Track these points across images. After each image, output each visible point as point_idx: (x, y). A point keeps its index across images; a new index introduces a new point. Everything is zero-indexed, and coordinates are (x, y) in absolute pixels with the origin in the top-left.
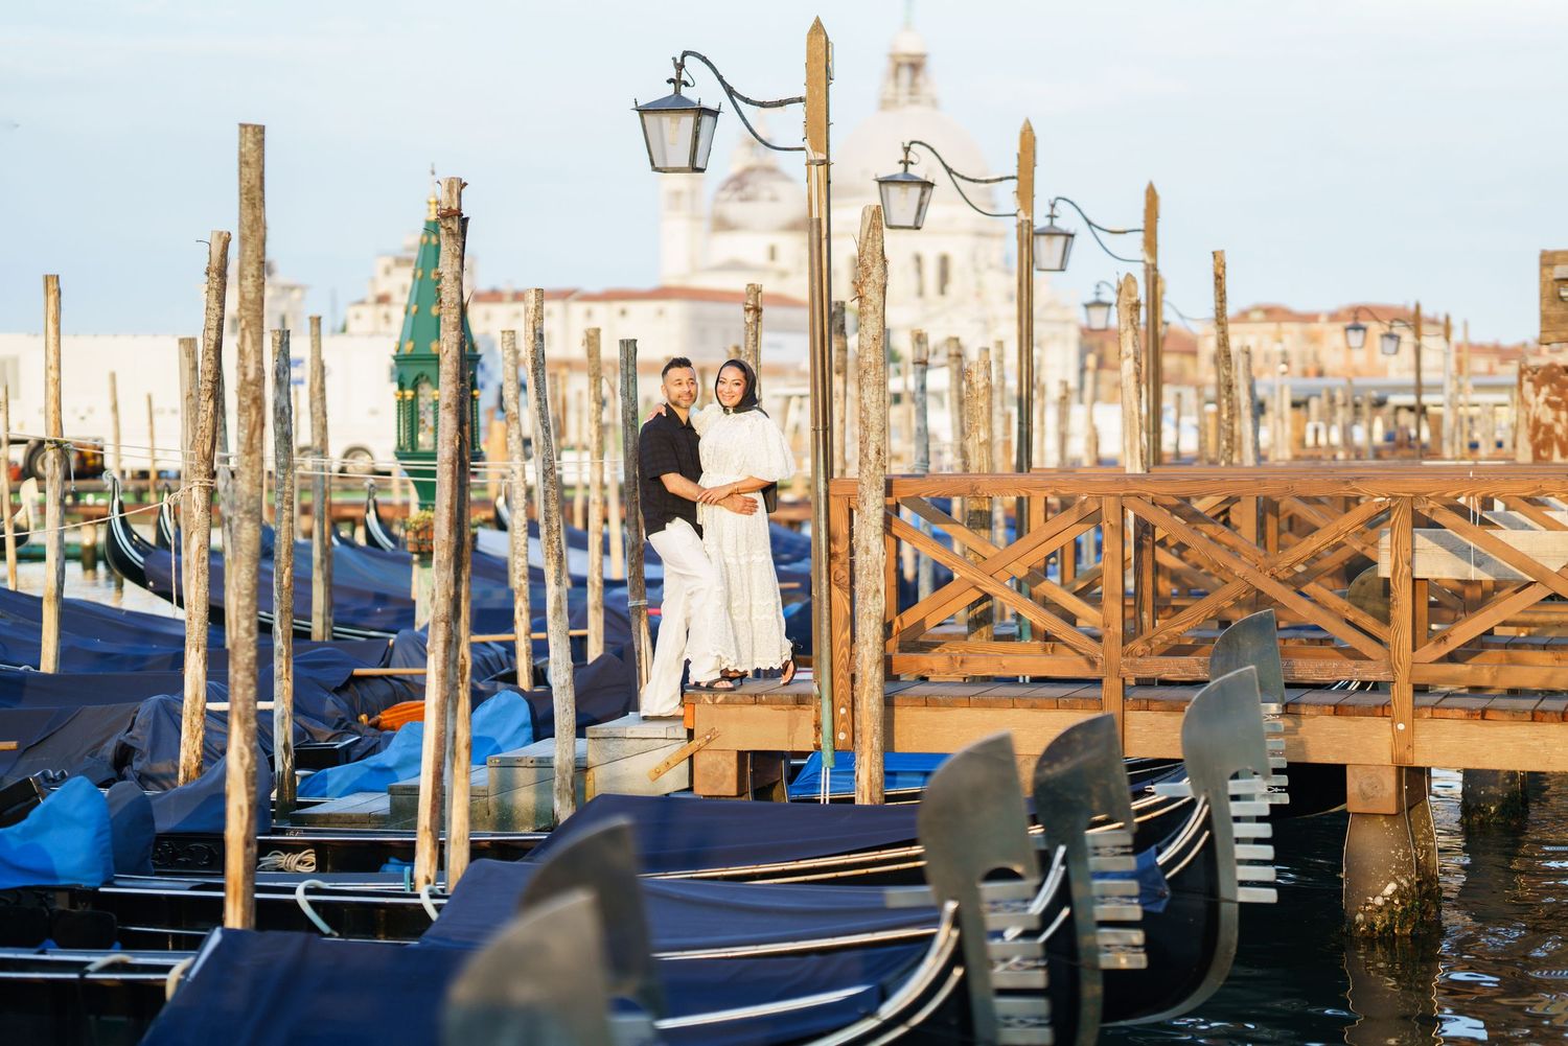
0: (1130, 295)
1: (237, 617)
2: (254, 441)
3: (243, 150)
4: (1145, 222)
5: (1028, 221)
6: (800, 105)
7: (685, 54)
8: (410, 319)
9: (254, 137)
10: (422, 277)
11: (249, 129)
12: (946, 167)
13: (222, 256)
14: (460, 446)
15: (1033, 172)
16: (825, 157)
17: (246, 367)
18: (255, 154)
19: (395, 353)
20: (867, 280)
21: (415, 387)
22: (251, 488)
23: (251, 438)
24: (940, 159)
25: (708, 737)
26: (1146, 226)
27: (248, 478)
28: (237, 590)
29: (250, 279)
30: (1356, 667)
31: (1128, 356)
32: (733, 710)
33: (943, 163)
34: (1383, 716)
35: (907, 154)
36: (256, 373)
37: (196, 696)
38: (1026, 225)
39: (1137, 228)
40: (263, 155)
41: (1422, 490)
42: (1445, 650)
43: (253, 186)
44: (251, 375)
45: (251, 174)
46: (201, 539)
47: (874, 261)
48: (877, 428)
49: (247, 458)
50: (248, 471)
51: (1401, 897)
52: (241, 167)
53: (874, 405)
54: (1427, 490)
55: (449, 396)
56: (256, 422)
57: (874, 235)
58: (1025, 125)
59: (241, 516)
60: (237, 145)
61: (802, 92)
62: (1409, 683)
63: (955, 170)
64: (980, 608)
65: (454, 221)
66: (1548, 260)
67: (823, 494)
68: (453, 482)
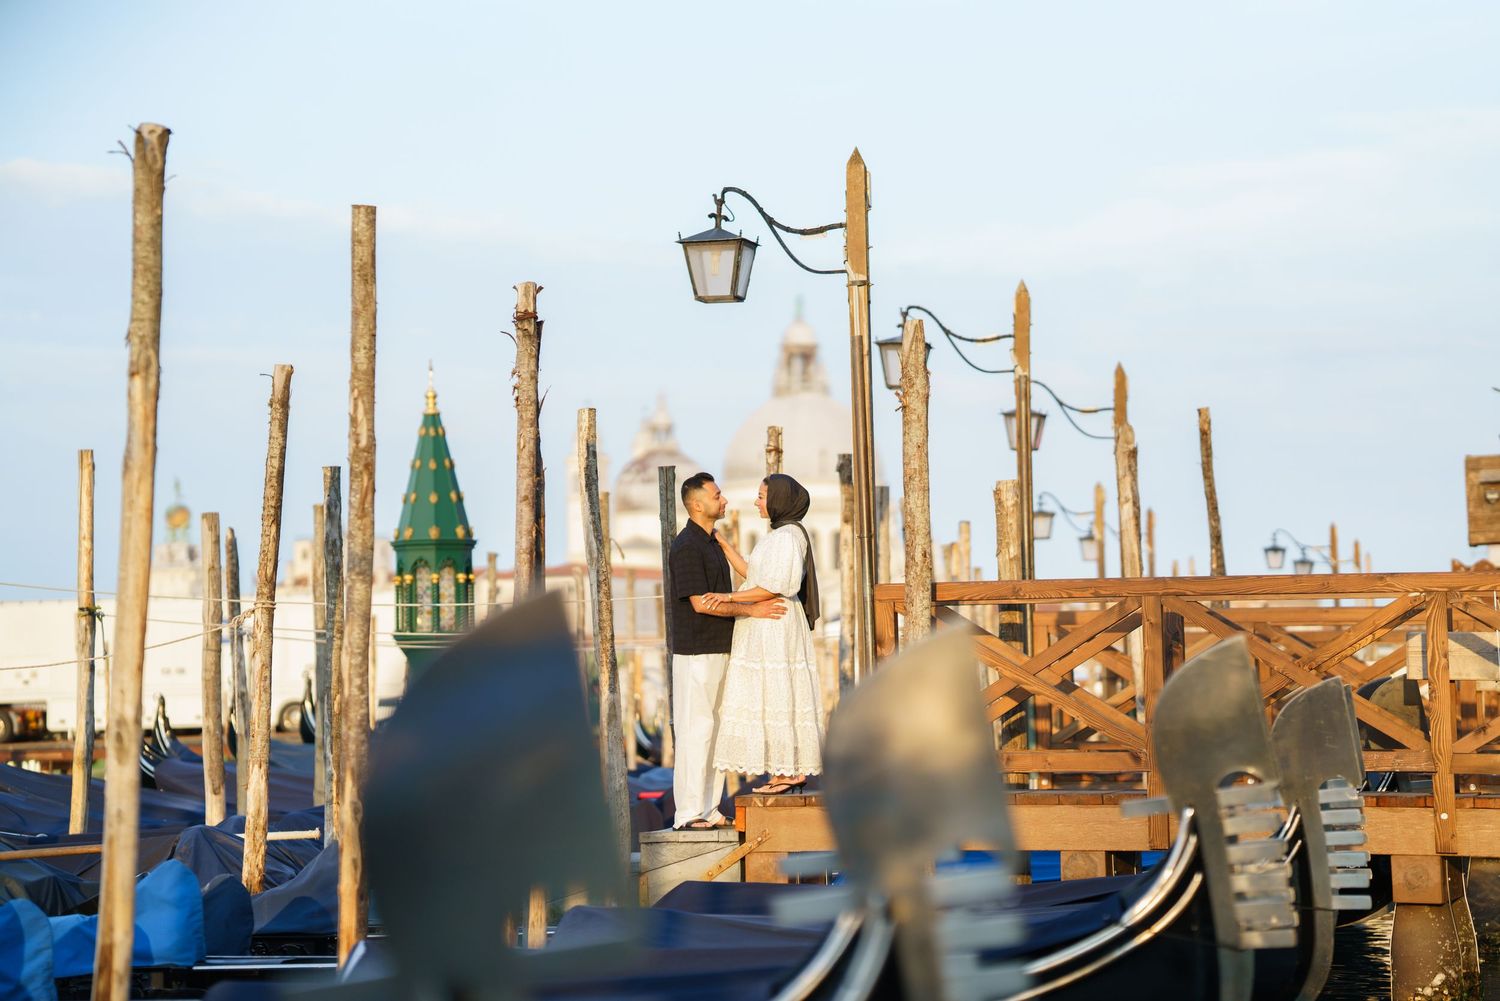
0: (1128, 443)
1: (350, 675)
2: (366, 506)
3: (356, 230)
4: (1116, 400)
5: (1026, 376)
6: (841, 231)
7: (726, 190)
8: (409, 507)
9: (366, 217)
10: (421, 467)
11: (362, 210)
12: (944, 329)
13: (284, 388)
14: (536, 537)
15: (1028, 330)
16: (865, 278)
17: (358, 435)
18: (367, 234)
19: (393, 539)
20: (911, 391)
21: (414, 572)
22: (363, 551)
23: (363, 502)
24: (938, 322)
25: (759, 839)
26: (1116, 405)
27: (360, 541)
28: (349, 649)
29: (363, 351)
30: (1397, 758)
31: (1127, 501)
32: (783, 812)
33: (940, 325)
34: (1426, 807)
35: (905, 318)
36: (368, 441)
37: (259, 811)
38: (1023, 380)
39: (1107, 406)
40: (375, 234)
41: (1455, 585)
42: (1483, 740)
43: (365, 264)
44: (363, 442)
45: (363, 252)
46: (264, 658)
47: (917, 372)
48: (922, 531)
49: (359, 522)
50: (360, 534)
51: (1450, 988)
52: (353, 245)
53: (920, 509)
54: (1461, 584)
55: (525, 490)
56: (367, 487)
57: (917, 347)
58: (1019, 288)
59: (354, 577)
60: (350, 224)
61: (843, 219)
62: (1451, 773)
63: (953, 331)
64: (1013, 719)
65: (530, 323)
66: (1473, 465)
67: (868, 599)
68: (531, 571)
